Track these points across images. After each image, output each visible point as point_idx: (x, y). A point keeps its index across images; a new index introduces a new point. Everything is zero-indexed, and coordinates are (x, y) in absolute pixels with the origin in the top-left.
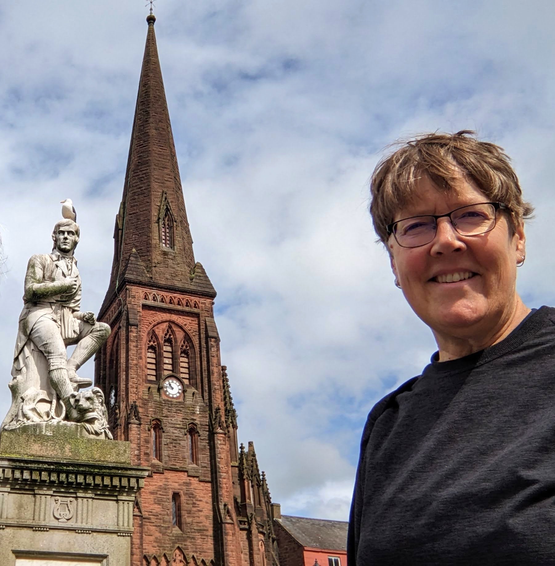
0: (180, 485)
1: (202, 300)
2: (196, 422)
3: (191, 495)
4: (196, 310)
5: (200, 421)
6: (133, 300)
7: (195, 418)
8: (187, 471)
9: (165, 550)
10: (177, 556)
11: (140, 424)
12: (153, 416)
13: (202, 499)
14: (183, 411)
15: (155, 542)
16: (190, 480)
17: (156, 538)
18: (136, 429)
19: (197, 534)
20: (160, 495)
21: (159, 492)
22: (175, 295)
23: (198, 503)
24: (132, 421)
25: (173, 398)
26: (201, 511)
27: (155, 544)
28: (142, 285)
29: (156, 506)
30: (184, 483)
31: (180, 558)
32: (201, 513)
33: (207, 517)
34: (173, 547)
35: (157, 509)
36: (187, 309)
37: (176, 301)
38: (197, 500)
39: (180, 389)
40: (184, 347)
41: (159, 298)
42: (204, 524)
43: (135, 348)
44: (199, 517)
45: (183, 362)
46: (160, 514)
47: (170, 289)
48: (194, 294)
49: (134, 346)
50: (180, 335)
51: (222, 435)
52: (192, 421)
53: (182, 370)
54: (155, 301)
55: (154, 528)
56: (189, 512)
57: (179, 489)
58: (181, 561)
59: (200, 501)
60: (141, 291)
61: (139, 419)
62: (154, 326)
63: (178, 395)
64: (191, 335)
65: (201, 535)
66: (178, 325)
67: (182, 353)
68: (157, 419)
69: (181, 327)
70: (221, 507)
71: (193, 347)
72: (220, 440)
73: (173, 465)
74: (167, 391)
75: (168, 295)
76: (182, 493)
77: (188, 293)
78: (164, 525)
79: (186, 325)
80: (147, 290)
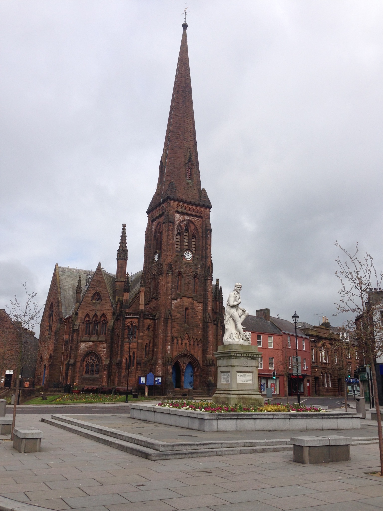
0: (189, 304)
1: (205, 210)
2: (198, 273)
3: (193, 309)
4: (201, 215)
5: (200, 273)
6: (171, 208)
7: (198, 271)
8: (192, 298)
9: (180, 334)
10: (186, 337)
11: (173, 274)
12: (178, 269)
13: (198, 311)
14: (192, 267)
15: (176, 330)
16: (193, 302)
17: (177, 329)
18: (171, 277)
19: (195, 327)
20: (180, 309)
21: (179, 308)
22: (191, 206)
23: (196, 312)
24: (169, 272)
25: (188, 260)
26: (197, 316)
27: (177, 332)
28: (176, 200)
29: (178, 314)
30: (191, 303)
31: (186, 338)
32: (197, 318)
33: (200, 319)
34: (184, 333)
35: (178, 315)
36: (197, 214)
37: (192, 209)
38: (196, 311)
39: (191, 256)
40: (194, 233)
41: (184, 208)
42: (198, 322)
43: (171, 235)
44: (196, 319)
45: (194, 241)
46: (179, 318)
47: (189, 203)
48: (201, 206)
49: (171, 234)
50: (192, 227)
51: (210, 280)
52: (196, 273)
53: (193, 246)
54: (182, 209)
55: (176, 324)
56: (192, 317)
57: (188, 306)
58: (187, 339)
59: (198, 312)
60: (175, 204)
61: (172, 271)
62: (181, 222)
63: (190, 259)
64: (198, 228)
65: (197, 328)
66: (192, 222)
67: (193, 236)
68: (180, 271)
69: (194, 223)
70: (207, 315)
71: (198, 234)
72: (209, 283)
73: (187, 294)
74: (185, 257)
75: (188, 206)
76: (189, 308)
77: (198, 205)
78: (180, 323)
79: (196, 222)
80: (179, 204)
